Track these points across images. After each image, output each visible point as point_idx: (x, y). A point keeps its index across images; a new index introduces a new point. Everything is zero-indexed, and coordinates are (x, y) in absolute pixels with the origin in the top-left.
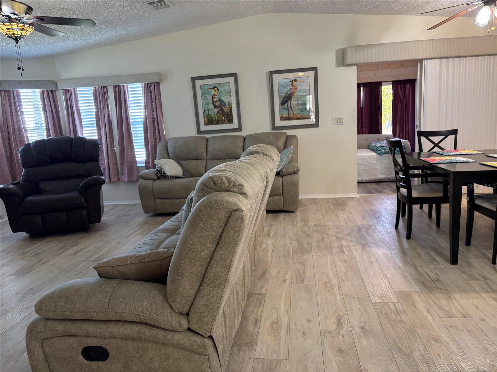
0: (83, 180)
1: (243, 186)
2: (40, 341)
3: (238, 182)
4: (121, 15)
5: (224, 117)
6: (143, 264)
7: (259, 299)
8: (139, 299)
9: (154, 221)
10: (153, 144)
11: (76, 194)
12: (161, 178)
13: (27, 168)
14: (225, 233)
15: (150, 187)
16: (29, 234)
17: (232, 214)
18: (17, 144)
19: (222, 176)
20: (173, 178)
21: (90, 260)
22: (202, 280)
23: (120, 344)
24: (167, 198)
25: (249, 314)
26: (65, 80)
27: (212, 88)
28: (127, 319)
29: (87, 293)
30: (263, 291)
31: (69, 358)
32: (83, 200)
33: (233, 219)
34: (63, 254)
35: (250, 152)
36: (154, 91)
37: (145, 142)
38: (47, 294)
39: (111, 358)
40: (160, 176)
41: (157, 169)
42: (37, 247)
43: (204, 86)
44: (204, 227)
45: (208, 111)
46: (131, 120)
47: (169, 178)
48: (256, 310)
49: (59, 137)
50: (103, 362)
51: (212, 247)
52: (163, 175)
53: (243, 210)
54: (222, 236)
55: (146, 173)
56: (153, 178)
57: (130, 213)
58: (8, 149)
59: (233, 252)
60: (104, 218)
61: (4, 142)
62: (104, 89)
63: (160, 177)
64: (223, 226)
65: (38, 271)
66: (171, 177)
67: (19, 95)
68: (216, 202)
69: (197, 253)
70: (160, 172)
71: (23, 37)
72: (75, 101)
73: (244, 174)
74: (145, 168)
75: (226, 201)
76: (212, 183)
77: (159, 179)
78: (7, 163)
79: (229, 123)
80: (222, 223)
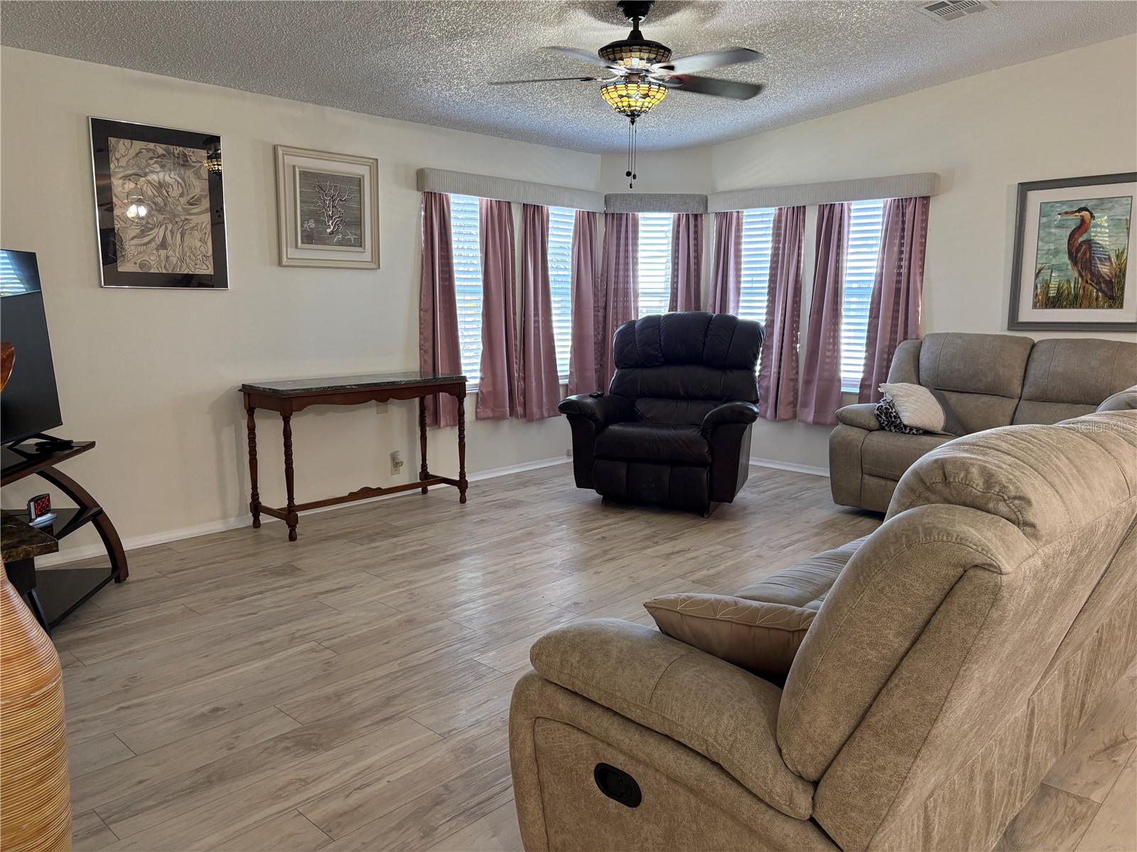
0: (716, 407)
1: (1029, 502)
2: (531, 719)
3: (1017, 488)
4: (858, 42)
5: (1098, 290)
6: (748, 628)
7: (1074, 810)
8: (715, 708)
9: (850, 526)
10: (887, 343)
11: (695, 433)
12: (886, 428)
13: (622, 368)
14: (938, 617)
15: (857, 446)
16: (602, 496)
17: (968, 574)
18: (617, 320)
19: (972, 464)
20: (917, 431)
21: (691, 578)
22: (863, 717)
23: (665, 787)
24: (892, 477)
25: (1030, 841)
26: (725, 193)
27: (1076, 212)
28: (682, 740)
29: (619, 655)
30: (1096, 796)
31: (572, 771)
32: (707, 449)
33: (969, 588)
34: (649, 551)
35: (1128, 400)
36: (912, 218)
37: (868, 338)
38: (555, 631)
39: (643, 807)
40: (886, 423)
41: (882, 406)
42: (609, 525)
43: (1052, 206)
44: (884, 588)
45: (1050, 271)
46: (845, 285)
47: (908, 431)
48: (1054, 839)
49: (693, 311)
50: (629, 808)
51: (901, 644)
52: (893, 422)
53: (1004, 571)
54: (931, 623)
55: (852, 411)
56: (867, 424)
57: (804, 496)
58: (601, 329)
59: (956, 676)
60: (742, 495)
61: (596, 313)
62: (799, 212)
63: (886, 425)
64: (937, 600)
65: (596, 573)
66: (911, 429)
67: (636, 225)
68: (928, 532)
69: (858, 647)
70: (887, 413)
71: (645, 112)
72: (735, 238)
73: (1056, 466)
74: (857, 397)
75: (958, 536)
76: (939, 479)
77: (882, 428)
78: (595, 353)
79: (1110, 307)
80: (934, 592)
